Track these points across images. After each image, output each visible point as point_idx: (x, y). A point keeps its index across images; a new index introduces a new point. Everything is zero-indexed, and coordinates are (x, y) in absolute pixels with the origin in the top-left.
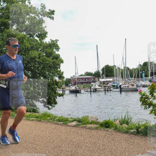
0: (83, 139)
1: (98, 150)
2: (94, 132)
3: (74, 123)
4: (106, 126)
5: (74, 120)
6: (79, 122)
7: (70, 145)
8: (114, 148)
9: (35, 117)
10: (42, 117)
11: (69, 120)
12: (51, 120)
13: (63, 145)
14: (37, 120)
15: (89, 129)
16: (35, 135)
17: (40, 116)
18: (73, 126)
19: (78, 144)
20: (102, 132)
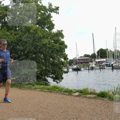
0: (84, 106)
1: (97, 115)
2: (93, 101)
3: (77, 94)
4: (102, 96)
5: (77, 91)
6: (81, 93)
7: (74, 110)
8: (109, 113)
9: (47, 89)
10: (52, 89)
11: (73, 91)
12: (59, 91)
13: (69, 110)
14: (49, 91)
15: (89, 98)
16: (48, 102)
17: (51, 88)
18: (76, 96)
19: (81, 110)
20: (99, 101)
